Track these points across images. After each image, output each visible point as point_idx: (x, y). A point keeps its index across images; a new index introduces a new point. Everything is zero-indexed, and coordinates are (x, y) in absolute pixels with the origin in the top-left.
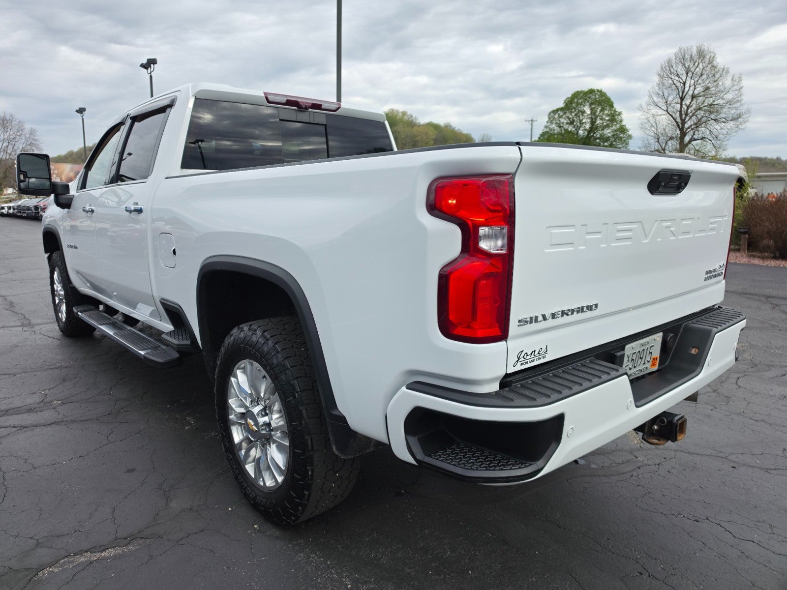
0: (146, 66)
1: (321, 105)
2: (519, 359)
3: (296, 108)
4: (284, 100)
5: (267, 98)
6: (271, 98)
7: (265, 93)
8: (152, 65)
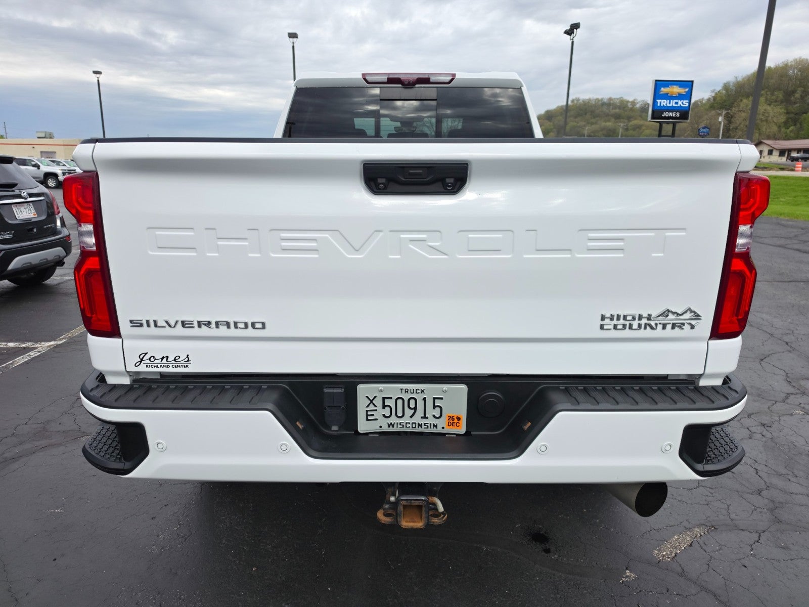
0: (570, 32)
1: (429, 79)
2: (142, 360)
3: (400, 85)
4: (385, 78)
5: (365, 79)
6: (369, 78)
7: (364, 75)
8: (575, 30)
